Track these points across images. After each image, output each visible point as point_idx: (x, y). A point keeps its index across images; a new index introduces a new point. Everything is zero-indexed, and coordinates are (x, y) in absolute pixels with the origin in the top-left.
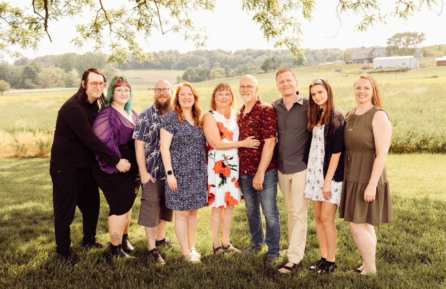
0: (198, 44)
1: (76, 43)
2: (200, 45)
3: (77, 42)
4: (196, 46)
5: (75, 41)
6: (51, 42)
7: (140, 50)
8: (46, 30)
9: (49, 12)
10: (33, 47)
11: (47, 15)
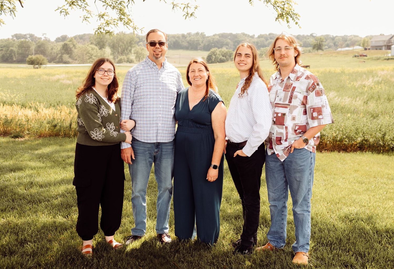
0: (186, 14)
1: (61, 12)
2: (189, 15)
3: (62, 11)
4: (185, 16)
5: (60, 10)
6: (22, 7)
7: (130, 22)
10: (10, 12)
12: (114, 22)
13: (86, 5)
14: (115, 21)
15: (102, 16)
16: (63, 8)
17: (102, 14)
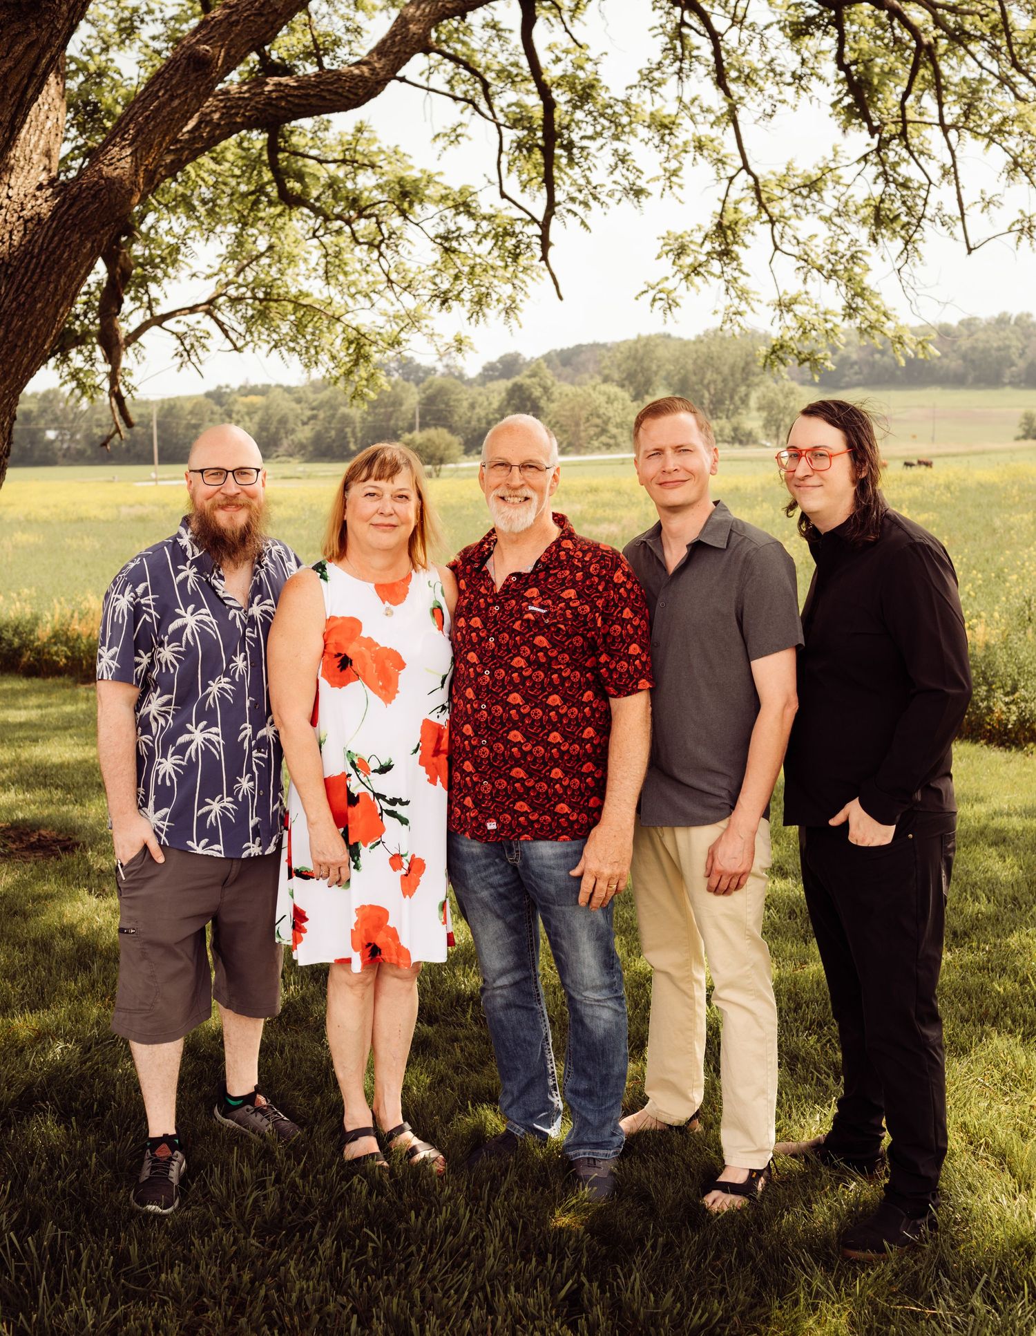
1: (654, 300)
3: (658, 296)
5: (652, 293)
6: (561, 298)
8: (544, 258)
9: (559, 196)
10: (503, 314)
11: (551, 205)
12: (826, 321)
13: (736, 274)
14: (828, 317)
15: (785, 306)
16: (660, 287)
17: (786, 299)
